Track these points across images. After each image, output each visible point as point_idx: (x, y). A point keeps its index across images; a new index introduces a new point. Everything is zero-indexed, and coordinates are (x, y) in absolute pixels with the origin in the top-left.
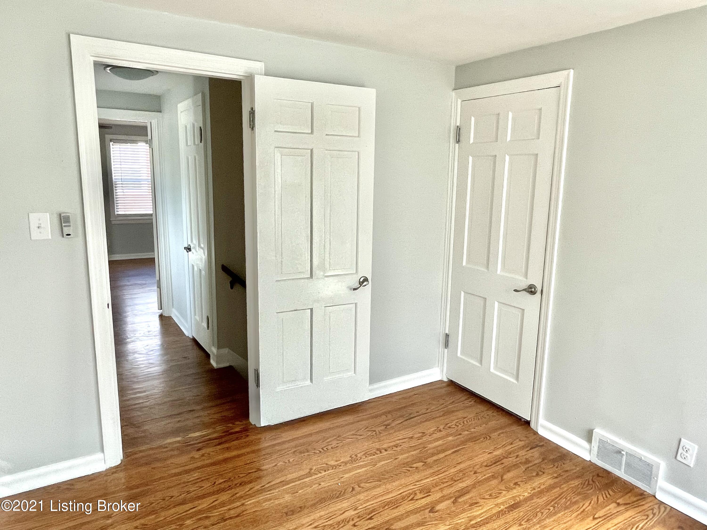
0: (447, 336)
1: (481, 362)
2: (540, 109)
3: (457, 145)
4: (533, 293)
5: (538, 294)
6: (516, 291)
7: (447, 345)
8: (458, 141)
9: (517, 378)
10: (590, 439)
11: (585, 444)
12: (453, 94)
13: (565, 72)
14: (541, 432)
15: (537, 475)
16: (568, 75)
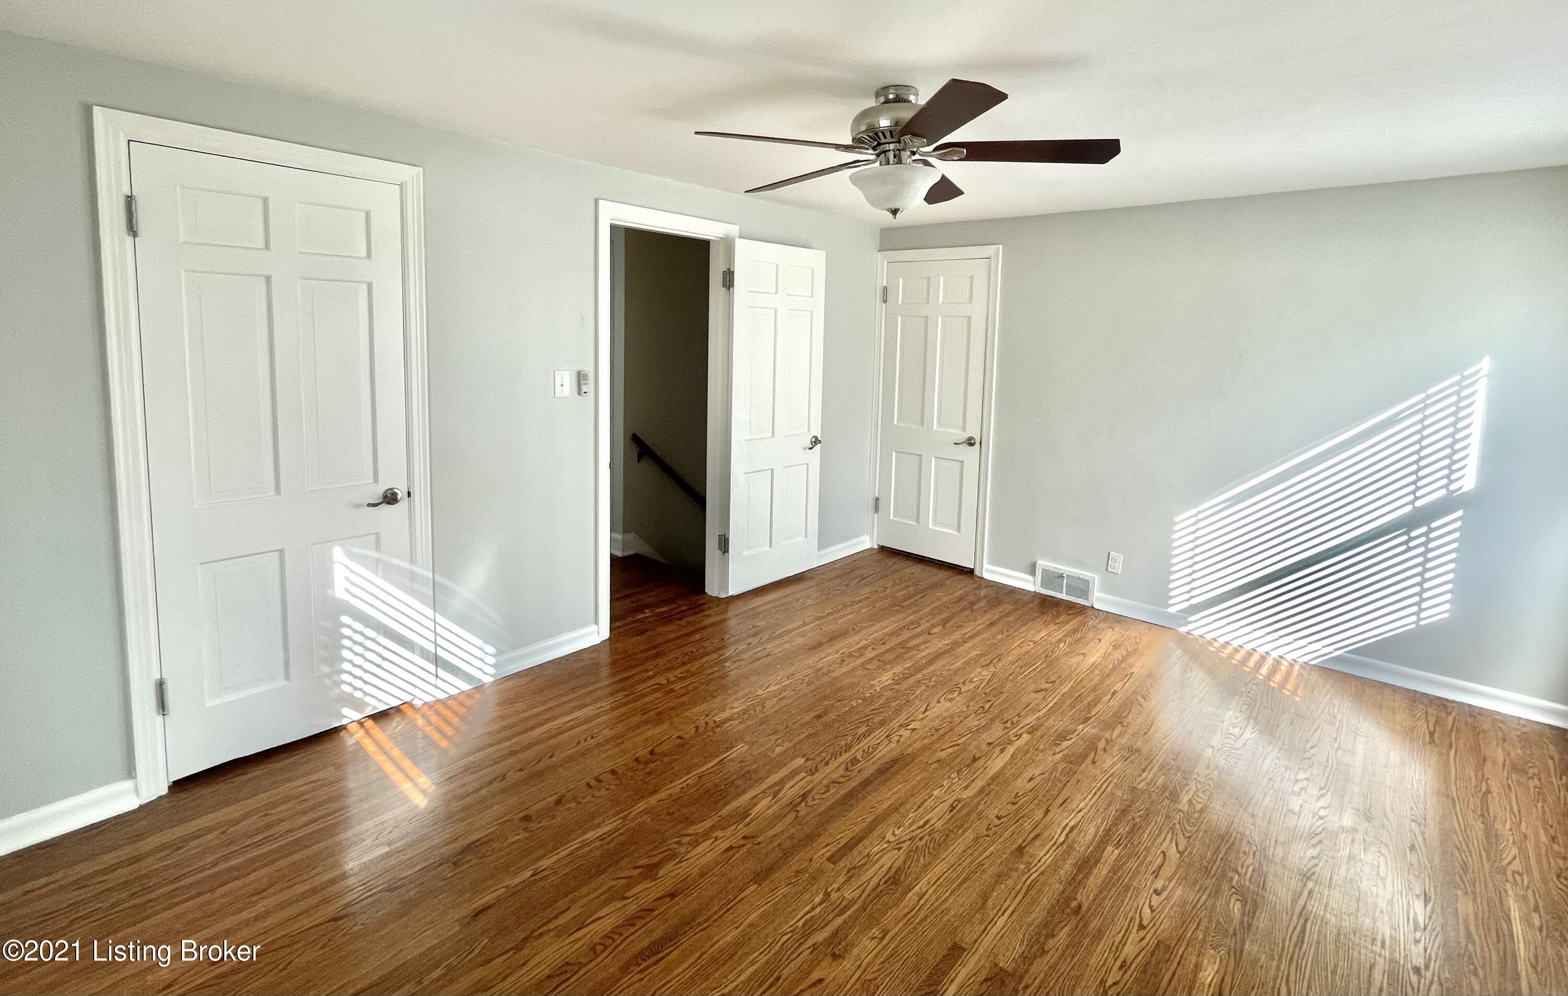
0: (877, 499)
1: (918, 521)
2: (972, 277)
3: (884, 305)
4: (972, 445)
5: (977, 446)
6: (955, 444)
7: (876, 509)
8: (885, 302)
9: (959, 530)
10: (1033, 573)
11: (1030, 578)
12: (879, 255)
13: (997, 246)
14: (986, 576)
15: (998, 604)
16: (998, 249)
